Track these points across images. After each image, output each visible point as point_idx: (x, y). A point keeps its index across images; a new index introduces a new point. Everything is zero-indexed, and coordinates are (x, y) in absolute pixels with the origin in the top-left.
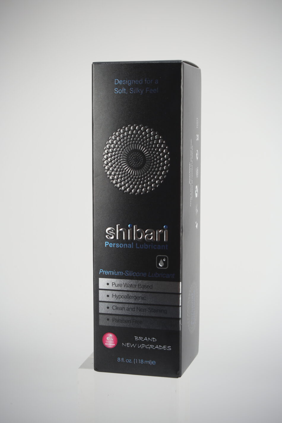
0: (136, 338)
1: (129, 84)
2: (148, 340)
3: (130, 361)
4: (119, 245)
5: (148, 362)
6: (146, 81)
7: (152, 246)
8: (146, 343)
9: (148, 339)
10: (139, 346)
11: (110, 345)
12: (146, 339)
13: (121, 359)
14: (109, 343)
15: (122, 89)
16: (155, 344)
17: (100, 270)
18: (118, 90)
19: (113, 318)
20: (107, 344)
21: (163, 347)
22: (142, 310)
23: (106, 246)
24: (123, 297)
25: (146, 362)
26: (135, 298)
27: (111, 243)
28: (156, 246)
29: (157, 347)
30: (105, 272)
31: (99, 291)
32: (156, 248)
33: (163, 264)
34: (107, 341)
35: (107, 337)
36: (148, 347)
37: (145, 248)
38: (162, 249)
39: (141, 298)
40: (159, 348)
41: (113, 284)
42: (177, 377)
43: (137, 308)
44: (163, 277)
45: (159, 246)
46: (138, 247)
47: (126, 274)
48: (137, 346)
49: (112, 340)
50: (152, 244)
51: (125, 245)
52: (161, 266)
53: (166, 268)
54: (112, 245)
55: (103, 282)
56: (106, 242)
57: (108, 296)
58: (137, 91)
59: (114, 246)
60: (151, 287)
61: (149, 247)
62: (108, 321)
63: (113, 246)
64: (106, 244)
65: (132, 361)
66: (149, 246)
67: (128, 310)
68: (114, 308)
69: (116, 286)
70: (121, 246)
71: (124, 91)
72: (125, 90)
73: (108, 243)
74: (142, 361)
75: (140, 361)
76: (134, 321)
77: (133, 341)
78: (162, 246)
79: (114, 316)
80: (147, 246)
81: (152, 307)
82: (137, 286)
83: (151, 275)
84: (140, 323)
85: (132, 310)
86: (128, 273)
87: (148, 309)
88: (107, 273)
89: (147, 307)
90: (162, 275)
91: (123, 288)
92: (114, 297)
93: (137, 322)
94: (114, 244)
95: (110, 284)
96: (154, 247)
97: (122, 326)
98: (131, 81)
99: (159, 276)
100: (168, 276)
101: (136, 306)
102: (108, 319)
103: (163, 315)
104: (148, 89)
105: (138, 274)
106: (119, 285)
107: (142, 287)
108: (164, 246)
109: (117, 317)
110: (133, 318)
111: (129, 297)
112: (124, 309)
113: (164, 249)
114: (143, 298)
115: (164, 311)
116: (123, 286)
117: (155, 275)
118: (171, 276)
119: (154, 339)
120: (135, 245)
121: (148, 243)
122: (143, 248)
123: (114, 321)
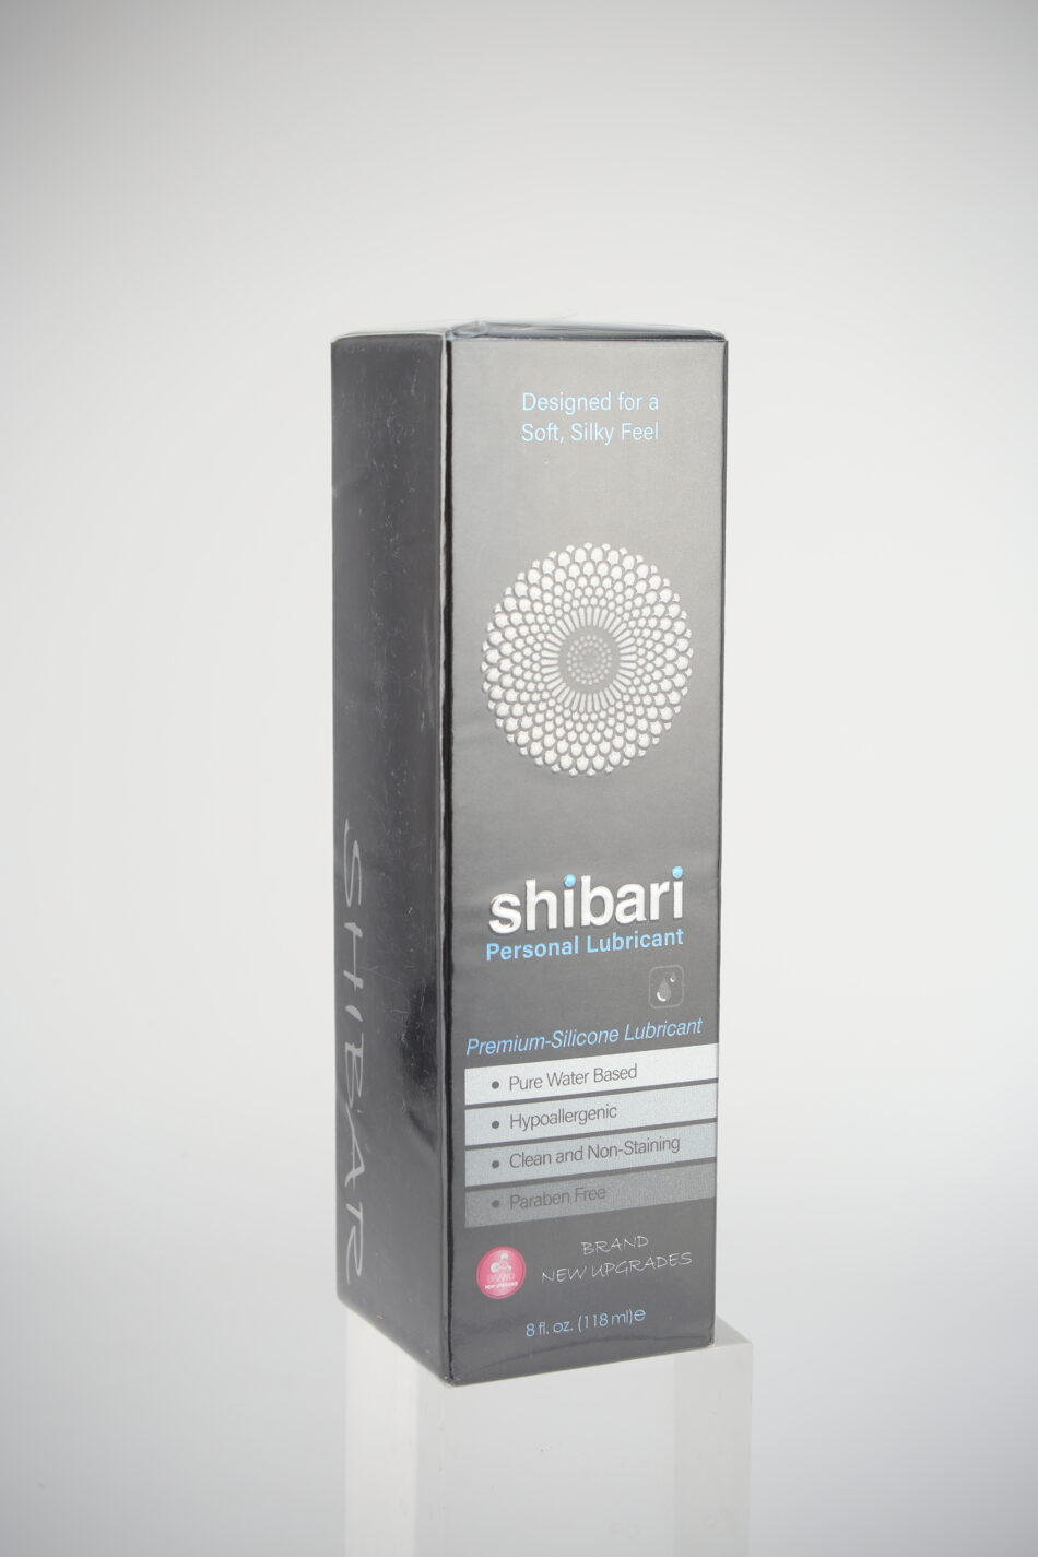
0: (586, 1247)
1: (570, 411)
2: (622, 1246)
3: (564, 1327)
4: (533, 950)
5: (622, 1319)
6: (623, 401)
7: (636, 938)
8: (616, 1256)
9: (621, 1241)
10: (596, 1269)
11: (500, 1288)
12: (616, 1244)
13: (536, 1328)
14: (501, 1282)
15: (545, 427)
16: (641, 1255)
17: (470, 1041)
18: (533, 431)
19: (512, 1197)
20: (492, 1286)
21: (667, 1258)
22: (604, 1151)
23: (489, 959)
24: (545, 1120)
25: (616, 1319)
26: (583, 1116)
27: (507, 948)
28: (648, 937)
29: (650, 1263)
30: (484, 1047)
31: (468, 1112)
32: (649, 944)
33: (667, 993)
34: (492, 1278)
35: (493, 1262)
36: (623, 1267)
37: (615, 948)
38: (666, 944)
39: (601, 1112)
40: (656, 1265)
41: (514, 1080)
42: (706, 1345)
43: (590, 1146)
44: (669, 1034)
45: (659, 935)
46: (592, 948)
47: (556, 1043)
48: (588, 1273)
49: (510, 1268)
51: (554, 948)
52: (664, 1000)
53: (677, 1006)
54: (510, 951)
55: (477, 1083)
56: (489, 946)
57: (496, 1125)
58: (594, 433)
59: (516, 957)
60: (633, 1074)
61: (628, 943)
62: (495, 1210)
63: (513, 954)
64: (491, 950)
65: (573, 1325)
66: (628, 939)
67: (560, 1160)
68: (517, 1161)
69: (524, 1086)
70: (541, 950)
71: (552, 432)
72: (555, 429)
73: (497, 946)
74: (604, 1317)
75: (598, 1320)
76: (580, 1191)
77: (576, 1260)
78: (667, 935)
79: (514, 1191)
80: (621, 939)
81: (633, 1137)
82: (590, 1077)
83: (631, 1034)
84: (601, 1194)
85: (574, 1157)
86: (560, 1039)
87: (622, 1146)
88: (491, 1047)
89: (618, 1140)
90: (666, 1029)
91: (546, 1091)
92: (516, 1124)
93: (589, 1195)
94: (516, 948)
95: (504, 1084)
96: (641, 942)
97: (542, 1217)
98: (573, 399)
99: (656, 1030)
100: (683, 1029)
101: (585, 1142)
102: (496, 1204)
103: (666, 1156)
104: (627, 428)
105: (592, 1038)
106: (533, 1082)
107: (604, 1078)
108: (672, 934)
109: (525, 1192)
110: (576, 1183)
111: (562, 1117)
112: (547, 1159)
113: (673, 943)
114: (608, 1113)
115: (671, 1145)
116: (546, 1082)
117: (645, 1033)
118: (692, 1026)
119: (641, 1240)
120: (583, 945)
121: (625, 930)
122: (608, 949)
123: (516, 1206)
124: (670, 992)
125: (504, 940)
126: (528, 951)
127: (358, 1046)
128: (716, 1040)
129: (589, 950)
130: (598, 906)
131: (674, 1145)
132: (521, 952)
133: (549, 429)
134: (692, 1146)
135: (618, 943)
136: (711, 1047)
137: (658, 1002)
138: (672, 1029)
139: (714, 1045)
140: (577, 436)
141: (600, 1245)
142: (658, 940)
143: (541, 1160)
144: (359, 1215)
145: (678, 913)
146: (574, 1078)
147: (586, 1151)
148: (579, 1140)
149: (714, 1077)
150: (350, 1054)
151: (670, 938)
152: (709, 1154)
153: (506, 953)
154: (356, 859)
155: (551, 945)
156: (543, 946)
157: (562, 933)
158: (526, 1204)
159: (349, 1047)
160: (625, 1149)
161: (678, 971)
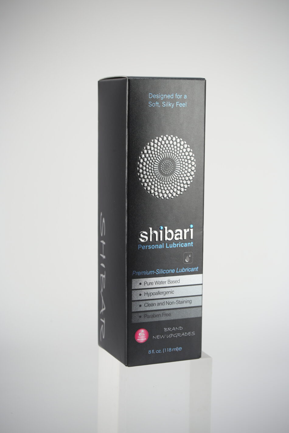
0: (165, 329)
1: (162, 99)
2: (175, 330)
3: (159, 351)
5: (175, 349)
6: (177, 96)
8: (174, 332)
9: (175, 328)
10: (168, 336)
12: (174, 329)
13: (151, 352)
14: (142, 338)
16: (181, 332)
17: (133, 271)
18: (152, 104)
19: (145, 315)
20: (139, 340)
21: (188, 333)
22: (171, 303)
23: (139, 249)
24: (154, 294)
25: (173, 350)
26: (165, 293)
28: (183, 244)
29: (183, 334)
30: (137, 273)
31: (133, 291)
32: (183, 246)
34: (139, 337)
35: (139, 333)
36: (175, 335)
37: (174, 247)
38: (188, 246)
39: (170, 292)
40: (185, 335)
41: (146, 283)
42: (199, 358)
43: (166, 302)
44: (189, 271)
45: (186, 244)
46: (167, 247)
47: (157, 273)
48: (166, 337)
49: (144, 334)
50: (180, 243)
51: (157, 246)
52: (187, 261)
53: (191, 263)
55: (135, 283)
57: (140, 295)
58: (169, 105)
59: (146, 249)
60: (179, 282)
62: (140, 319)
64: (139, 247)
65: (162, 351)
66: (178, 244)
67: (158, 305)
68: (146, 305)
69: (148, 284)
70: (153, 247)
72: (158, 103)
73: (140, 245)
75: (169, 350)
76: (164, 314)
77: (163, 333)
78: (188, 244)
79: (145, 313)
80: (175, 244)
81: (179, 299)
82: (167, 282)
83: (178, 271)
84: (169, 315)
85: (162, 304)
86: (159, 272)
87: (176, 302)
88: (139, 273)
89: (175, 300)
90: (188, 270)
91: (154, 286)
92: (146, 295)
93: (166, 315)
94: (146, 246)
95: (143, 283)
96: (181, 245)
97: (153, 321)
98: (163, 95)
99: (185, 270)
100: (193, 270)
101: (165, 300)
102: (140, 317)
103: (188, 305)
104: (178, 103)
105: (167, 271)
106: (151, 284)
107: (171, 283)
108: (190, 243)
109: (148, 313)
110: (163, 312)
111: (159, 293)
112: (155, 304)
113: (190, 246)
114: (172, 292)
115: (189, 302)
116: (154, 284)
117: (182, 271)
118: (195, 269)
119: (181, 328)
120: (165, 246)
121: (177, 242)
122: (172, 247)
123: (146, 317)
124: (189, 260)
125: (143, 244)
126: (150, 247)
127: (104, 275)
128: (202, 273)
130: (169, 235)
131: (190, 302)
132: (148, 247)
133: (156, 103)
134: (195, 302)
135: (175, 246)
136: (201, 275)
137: (186, 262)
138: (190, 270)
139: (201, 274)
140: (164, 105)
141: (169, 329)
143: (153, 305)
144: (104, 321)
145: (192, 238)
146: (162, 282)
147: (165, 303)
148: (163, 300)
149: (201, 283)
150: (102, 277)
151: (189, 244)
152: (201, 305)
153: (144, 247)
154: (104, 223)
157: (159, 242)
158: (149, 317)
159: (102, 275)
160: (177, 303)
161: (191, 254)
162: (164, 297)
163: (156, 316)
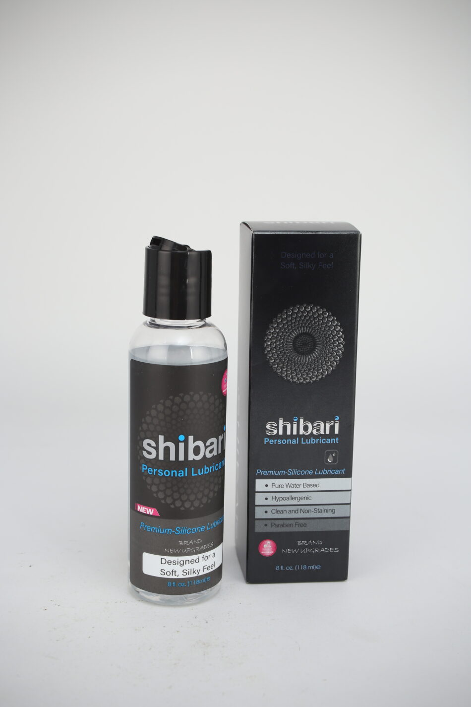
0: (299, 542)
1: (299, 258)
2: (312, 543)
3: (290, 568)
5: (312, 567)
6: (319, 255)
8: (310, 547)
9: (312, 542)
10: (303, 550)
11: (267, 553)
12: (310, 542)
13: (280, 567)
15: (289, 264)
16: (320, 547)
17: (258, 470)
18: (285, 265)
19: (272, 523)
20: (264, 552)
21: (330, 549)
22: (307, 511)
23: (265, 443)
24: (284, 499)
25: (309, 567)
26: (299, 498)
27: (272, 440)
28: (325, 440)
29: (323, 550)
30: (262, 472)
31: (256, 494)
32: (325, 442)
33: (332, 459)
34: (264, 549)
35: (265, 544)
36: (312, 550)
37: (312, 443)
38: (332, 443)
39: (305, 498)
40: (325, 551)
41: (274, 485)
43: (301, 509)
45: (329, 439)
46: (304, 442)
47: (289, 473)
48: (300, 551)
49: (271, 547)
50: (320, 438)
52: (331, 461)
53: (335, 464)
55: (260, 484)
56: (265, 439)
57: (266, 499)
58: (308, 266)
60: (318, 486)
61: (317, 442)
62: (266, 527)
63: (274, 442)
64: (266, 440)
65: (294, 568)
66: (317, 440)
67: (289, 512)
68: (274, 511)
69: (277, 487)
70: (284, 442)
72: (293, 264)
73: (268, 439)
74: (305, 566)
75: (303, 567)
76: (297, 523)
77: (295, 546)
79: (273, 521)
80: (314, 440)
81: (318, 507)
82: (302, 486)
83: (318, 472)
84: (305, 525)
85: (295, 512)
86: (291, 472)
87: (313, 510)
88: (265, 473)
89: (312, 508)
90: (331, 472)
91: (285, 489)
92: (274, 499)
93: (300, 525)
94: (275, 441)
95: (270, 486)
96: (322, 441)
97: (282, 531)
98: (301, 254)
99: (327, 472)
100: (337, 472)
101: (299, 507)
102: (266, 525)
103: (330, 515)
104: (321, 264)
105: (303, 473)
106: (280, 486)
107: (307, 487)
108: (334, 439)
109: (277, 522)
110: (296, 521)
111: (291, 498)
112: (285, 512)
113: (335, 442)
114: (308, 498)
115: (332, 511)
116: (285, 486)
117: (323, 472)
118: (341, 472)
119: (319, 542)
120: (300, 441)
121: (316, 437)
122: (309, 443)
123: (274, 527)
124: (333, 459)
125: (270, 437)
126: (280, 442)
128: (351, 477)
129: (302, 443)
130: (306, 428)
131: (333, 511)
132: (277, 442)
133: (291, 264)
134: (340, 512)
135: (313, 441)
136: (348, 479)
137: (329, 462)
138: (333, 472)
140: (301, 267)
141: (304, 542)
142: (329, 441)
143: (283, 512)
145: (337, 432)
146: (295, 486)
147: (299, 510)
148: (297, 507)
149: (350, 489)
151: (333, 441)
152: (348, 516)
153: (271, 442)
155: (288, 440)
156: (285, 440)
157: (292, 436)
158: (277, 526)
160: (315, 511)
161: (336, 452)
162: (299, 503)
163: (287, 526)
